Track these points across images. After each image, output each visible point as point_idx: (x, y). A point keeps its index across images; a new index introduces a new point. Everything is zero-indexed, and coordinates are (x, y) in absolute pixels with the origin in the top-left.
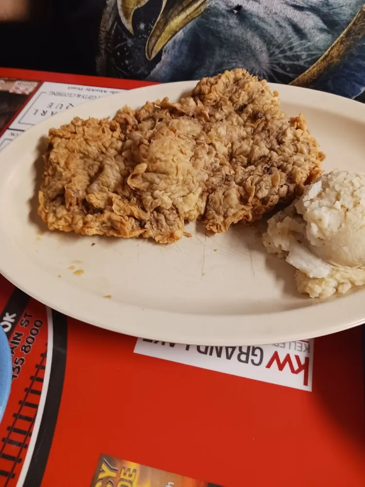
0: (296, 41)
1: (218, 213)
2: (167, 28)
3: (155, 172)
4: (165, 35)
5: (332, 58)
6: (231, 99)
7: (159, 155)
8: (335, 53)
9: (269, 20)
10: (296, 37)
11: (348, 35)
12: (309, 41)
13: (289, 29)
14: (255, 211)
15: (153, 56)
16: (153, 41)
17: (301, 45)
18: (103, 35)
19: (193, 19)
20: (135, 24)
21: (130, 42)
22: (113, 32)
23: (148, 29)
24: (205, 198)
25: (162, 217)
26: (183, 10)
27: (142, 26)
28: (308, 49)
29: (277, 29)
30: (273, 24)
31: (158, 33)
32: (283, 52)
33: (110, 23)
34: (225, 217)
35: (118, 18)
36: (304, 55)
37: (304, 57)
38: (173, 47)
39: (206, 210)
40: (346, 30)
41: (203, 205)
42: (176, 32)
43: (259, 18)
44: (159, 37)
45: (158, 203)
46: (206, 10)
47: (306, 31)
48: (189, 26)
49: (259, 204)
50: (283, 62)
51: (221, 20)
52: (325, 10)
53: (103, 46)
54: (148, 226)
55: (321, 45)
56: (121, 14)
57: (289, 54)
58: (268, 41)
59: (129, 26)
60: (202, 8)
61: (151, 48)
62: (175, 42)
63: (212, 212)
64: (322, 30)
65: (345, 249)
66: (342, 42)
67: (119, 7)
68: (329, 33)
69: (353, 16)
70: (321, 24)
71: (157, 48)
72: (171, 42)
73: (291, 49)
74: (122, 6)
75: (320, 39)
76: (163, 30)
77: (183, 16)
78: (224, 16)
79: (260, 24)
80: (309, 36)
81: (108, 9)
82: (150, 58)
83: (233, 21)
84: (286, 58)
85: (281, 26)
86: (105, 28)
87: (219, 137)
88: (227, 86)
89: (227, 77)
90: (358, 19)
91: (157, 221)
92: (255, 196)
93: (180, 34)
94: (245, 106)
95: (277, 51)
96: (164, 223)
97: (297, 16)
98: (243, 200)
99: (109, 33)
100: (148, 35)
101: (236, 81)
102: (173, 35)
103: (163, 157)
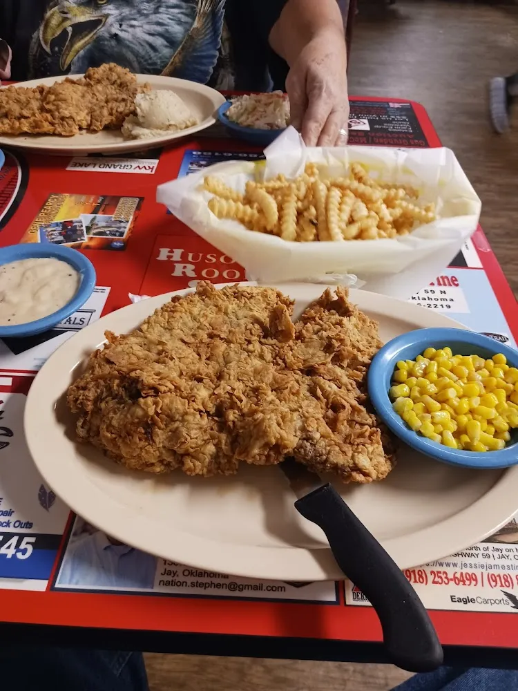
0: (152, 54)
1: (97, 121)
2: (73, 49)
3: (59, 101)
4: (72, 53)
5: (176, 63)
6: (108, 79)
7: (61, 91)
8: (177, 60)
9: (135, 42)
10: (152, 52)
11: (182, 49)
12: (160, 53)
13: (148, 47)
14: (117, 117)
15: (66, 67)
16: (65, 58)
17: (155, 56)
18: (31, 58)
19: (89, 44)
20: (52, 48)
21: (49, 60)
22: (38, 54)
23: (60, 50)
24: (90, 115)
25: (65, 123)
26: (82, 38)
27: (57, 49)
28: (160, 58)
29: (141, 47)
30: (138, 44)
31: (67, 52)
32: (146, 60)
33: (35, 49)
34: (101, 122)
35: (40, 45)
36: (159, 62)
37: (159, 63)
38: (78, 61)
39: (91, 121)
40: (181, 47)
41: (89, 118)
42: (78, 51)
43: (129, 41)
44: (68, 55)
45: (62, 114)
46: (97, 38)
47: (157, 47)
48: (87, 47)
49: (119, 115)
50: (148, 67)
51: (106, 43)
52: (167, 35)
53: (31, 66)
54: (57, 126)
55: (168, 55)
56: (42, 43)
57: (150, 61)
58: (136, 54)
59: (48, 49)
60: (95, 37)
61: (63, 61)
62: (79, 58)
63: (94, 121)
64: (166, 46)
65: (154, 118)
66: (180, 53)
67: (41, 39)
68: (171, 48)
69: (184, 38)
70: (165, 43)
71: (68, 62)
72: (76, 58)
73: (151, 59)
74: (43, 38)
75: (166, 52)
76: (70, 51)
77: (82, 42)
78: (107, 40)
79: (131, 45)
80: (159, 50)
81: (34, 40)
82: (63, 68)
83: (113, 43)
84: (149, 64)
85: (142, 45)
86: (32, 52)
87: (98, 91)
88: (104, 72)
89: (105, 67)
90: (187, 40)
91: (62, 124)
92: (117, 111)
93: (82, 52)
94: (116, 81)
95: (142, 60)
96: (66, 125)
97: (150, 39)
98: (111, 114)
99: (35, 56)
100: (60, 54)
101: (110, 69)
102: (77, 53)
103: (63, 92)
